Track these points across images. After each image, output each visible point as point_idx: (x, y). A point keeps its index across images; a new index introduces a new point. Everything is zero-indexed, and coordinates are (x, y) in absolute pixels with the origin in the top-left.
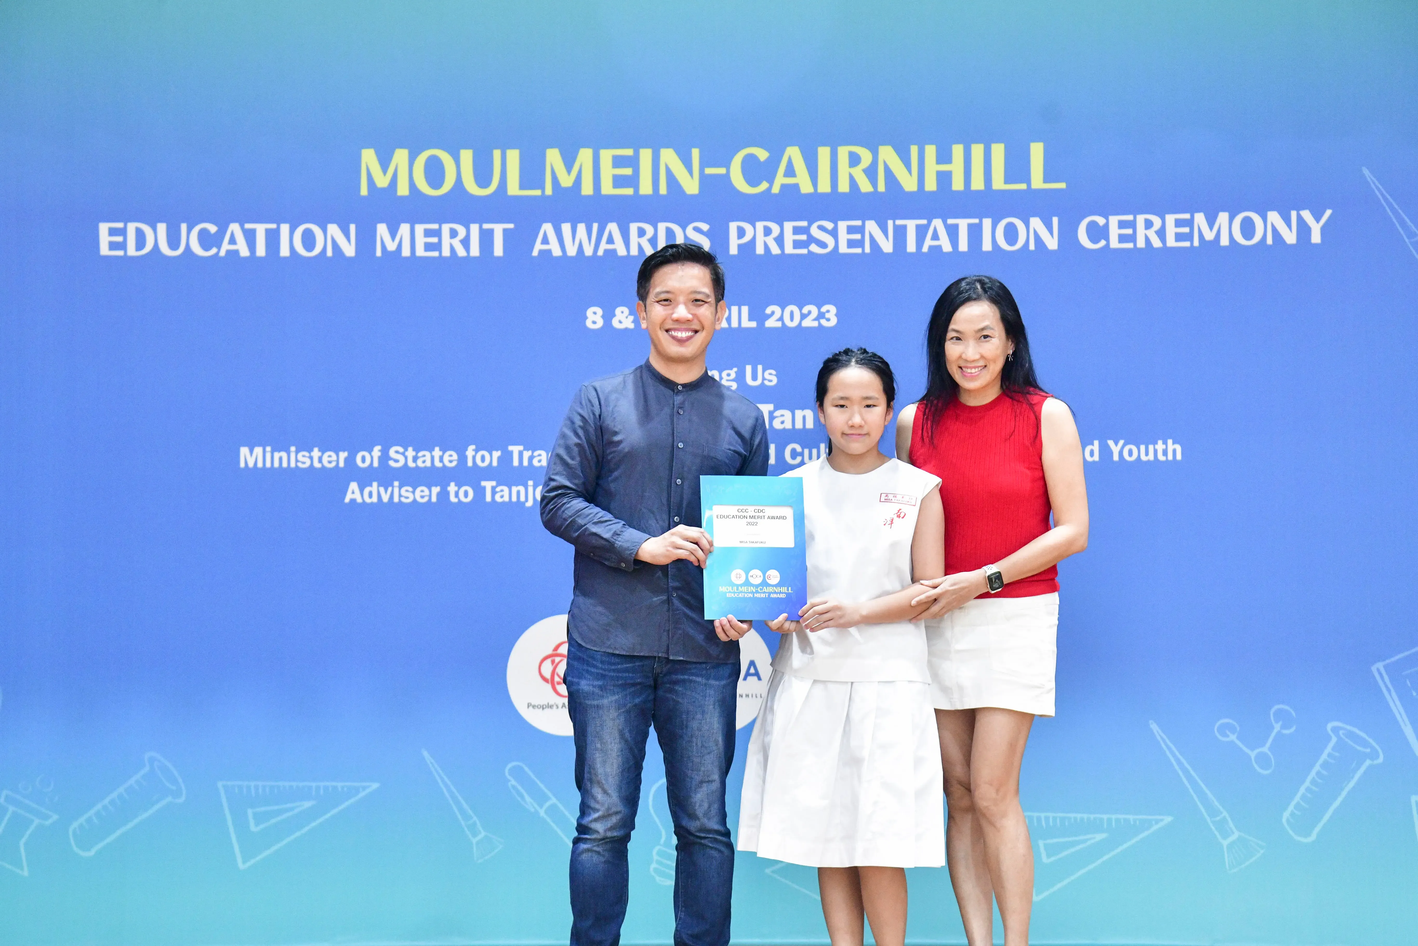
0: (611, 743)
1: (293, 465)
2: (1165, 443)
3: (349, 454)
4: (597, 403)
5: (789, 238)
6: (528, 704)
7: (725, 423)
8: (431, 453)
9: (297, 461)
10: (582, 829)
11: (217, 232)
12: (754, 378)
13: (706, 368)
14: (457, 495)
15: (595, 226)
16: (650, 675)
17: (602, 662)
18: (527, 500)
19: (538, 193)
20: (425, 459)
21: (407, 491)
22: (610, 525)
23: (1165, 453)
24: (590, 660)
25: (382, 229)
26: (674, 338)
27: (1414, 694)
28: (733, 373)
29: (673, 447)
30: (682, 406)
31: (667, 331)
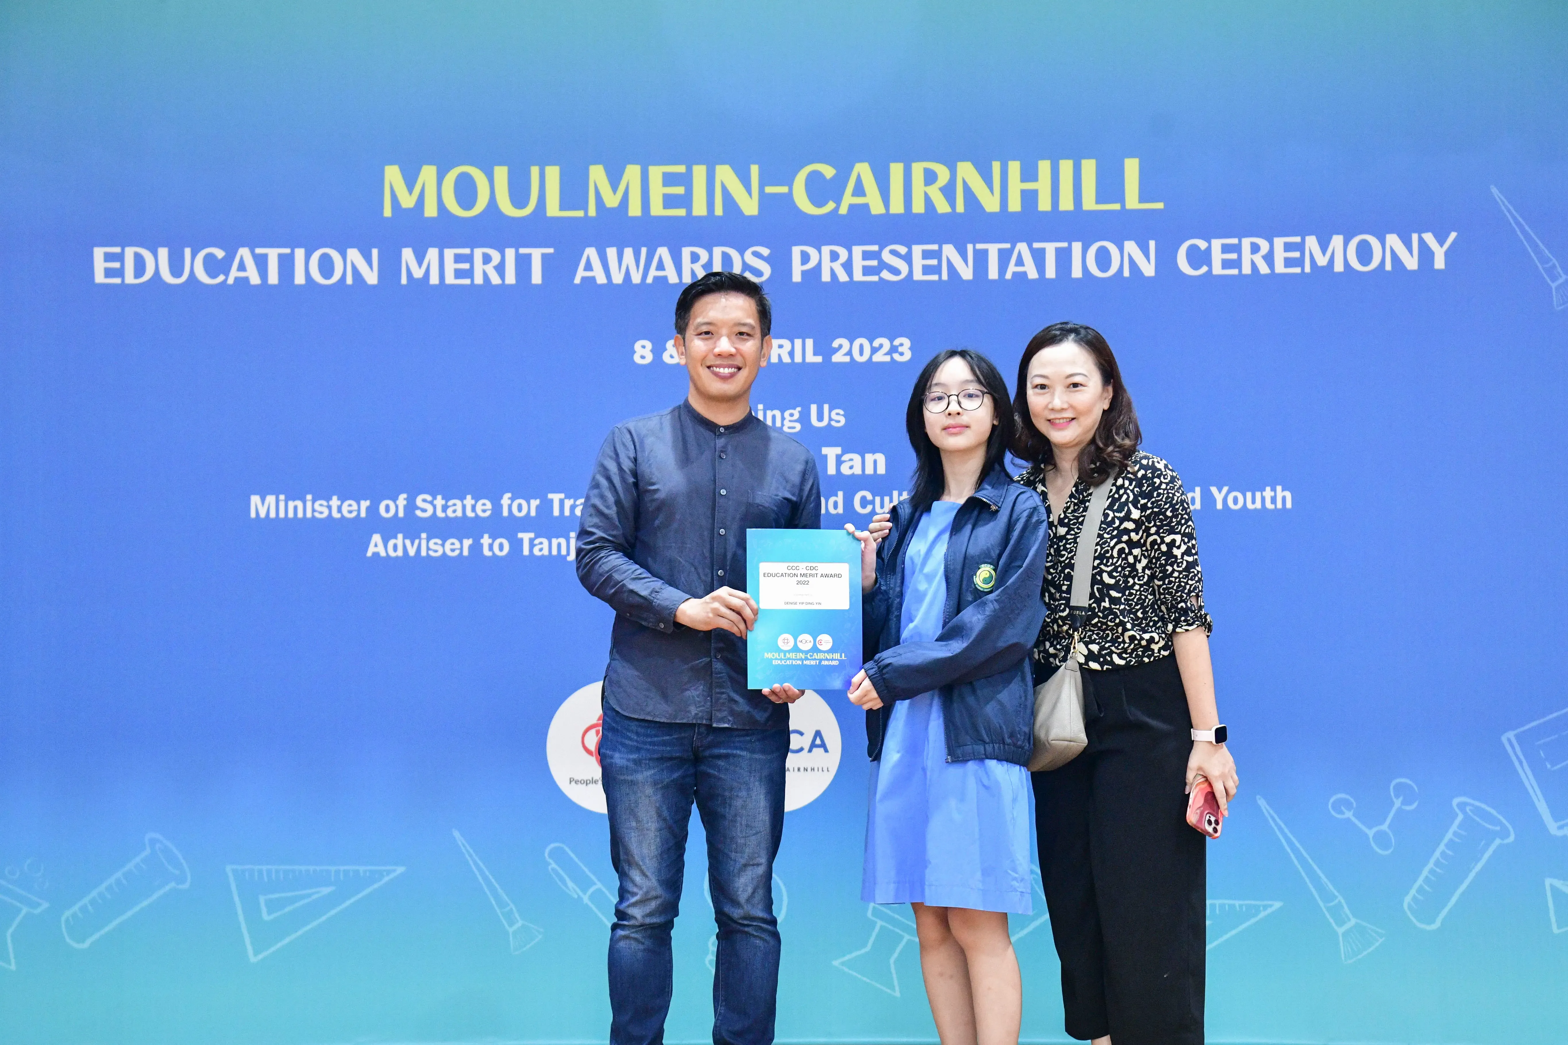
0: (648, 823)
1: (309, 515)
2: (1274, 489)
3: (371, 503)
4: (633, 447)
5: (858, 263)
6: (570, 779)
7: (771, 470)
8: (462, 502)
9: (314, 510)
10: (621, 914)
11: (223, 258)
12: (820, 418)
13: (750, 407)
14: (491, 548)
15: (644, 250)
16: (690, 749)
17: (637, 734)
18: (568, 554)
19: (580, 214)
20: (455, 509)
21: (436, 544)
22: (649, 582)
23: (1274, 500)
24: (624, 731)
25: (408, 255)
26: (716, 375)
27: (1549, 766)
28: (796, 412)
29: (715, 494)
30: (724, 450)
31: (709, 367)
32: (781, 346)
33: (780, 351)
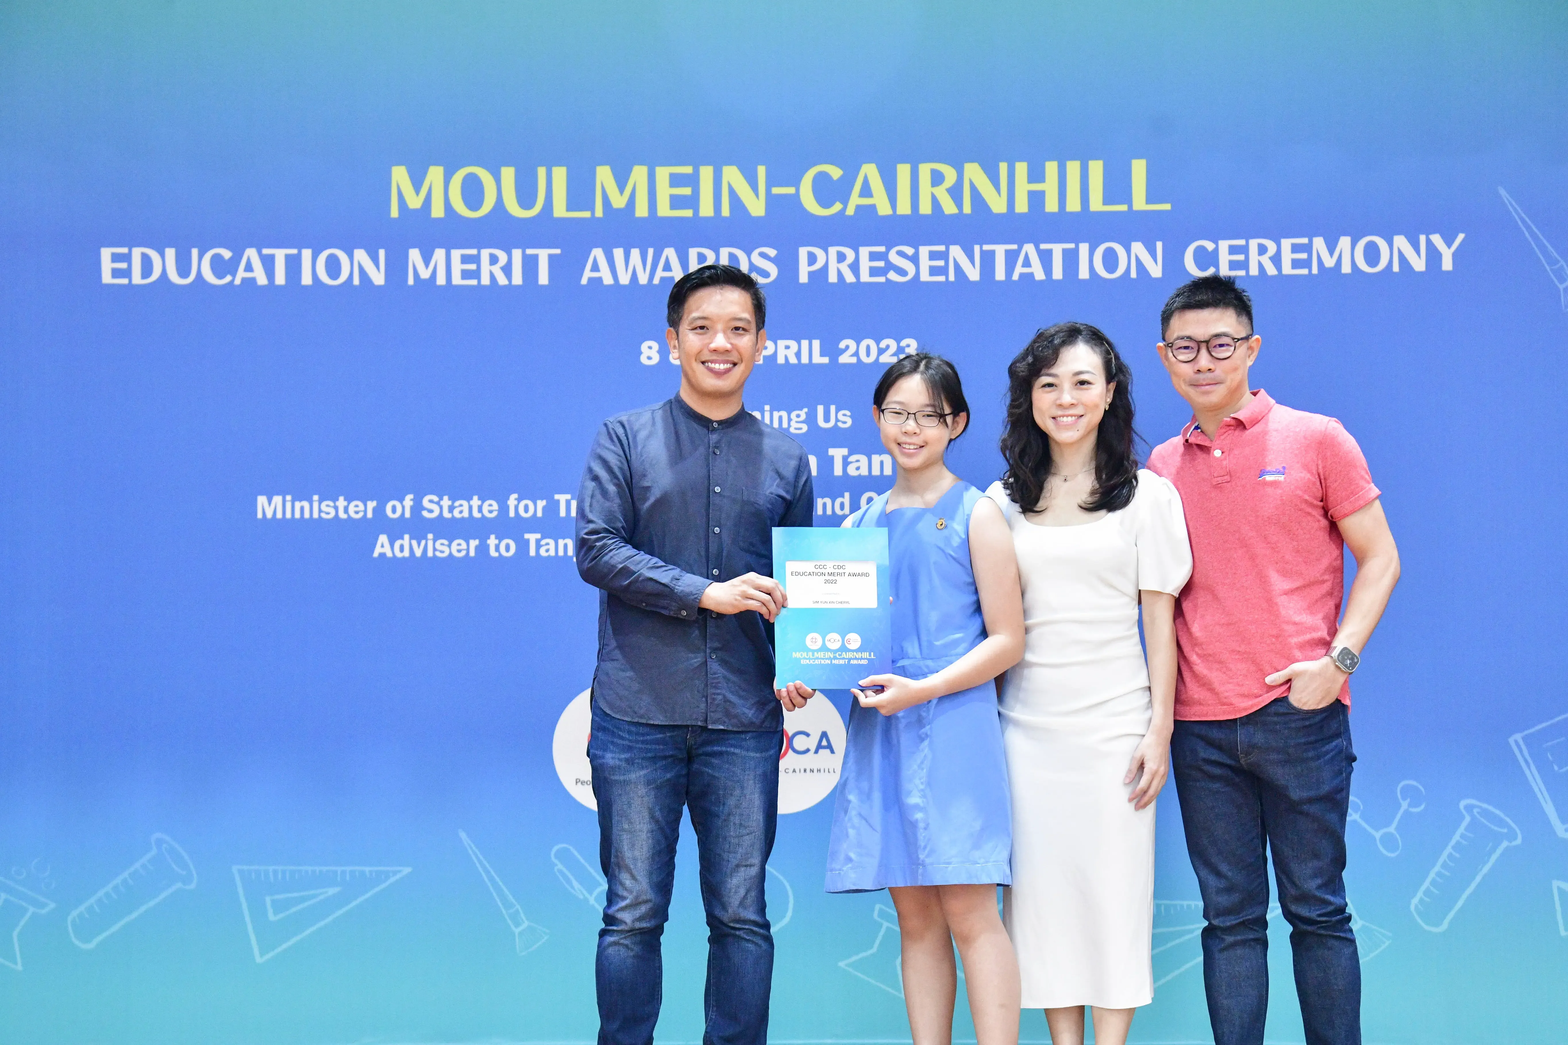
0: (640, 823)
1: (316, 515)
3: (378, 504)
5: (865, 264)
6: (577, 780)
7: (765, 465)
8: (469, 503)
9: (320, 511)
10: (609, 919)
11: (231, 258)
12: (827, 419)
13: (743, 403)
14: (497, 548)
15: (651, 251)
16: (683, 747)
17: (630, 732)
19: (587, 214)
20: (463, 509)
21: (442, 544)
22: (666, 571)
24: (615, 730)
25: (415, 255)
26: (711, 370)
27: (1556, 768)
28: (803, 413)
29: (709, 490)
30: (718, 445)
31: (703, 363)
32: (787, 347)
33: (787, 352)
